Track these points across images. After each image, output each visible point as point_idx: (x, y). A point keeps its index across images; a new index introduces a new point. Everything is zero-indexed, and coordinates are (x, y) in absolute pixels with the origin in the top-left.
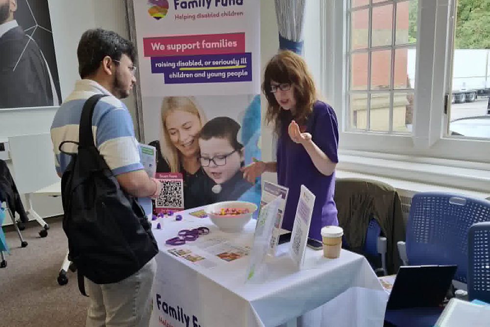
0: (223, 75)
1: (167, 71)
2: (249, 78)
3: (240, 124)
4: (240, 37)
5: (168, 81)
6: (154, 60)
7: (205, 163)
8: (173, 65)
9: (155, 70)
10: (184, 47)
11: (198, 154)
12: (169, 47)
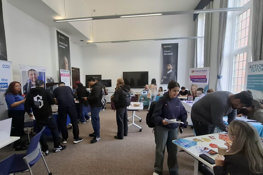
0: (202, 81)
1: (193, 80)
2: (206, 82)
3: (204, 89)
4: (205, 76)
5: (193, 82)
6: (191, 79)
7: (197, 95)
8: (194, 80)
9: (191, 80)
10: (196, 77)
11: (196, 93)
12: (194, 77)
